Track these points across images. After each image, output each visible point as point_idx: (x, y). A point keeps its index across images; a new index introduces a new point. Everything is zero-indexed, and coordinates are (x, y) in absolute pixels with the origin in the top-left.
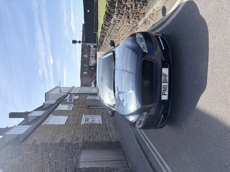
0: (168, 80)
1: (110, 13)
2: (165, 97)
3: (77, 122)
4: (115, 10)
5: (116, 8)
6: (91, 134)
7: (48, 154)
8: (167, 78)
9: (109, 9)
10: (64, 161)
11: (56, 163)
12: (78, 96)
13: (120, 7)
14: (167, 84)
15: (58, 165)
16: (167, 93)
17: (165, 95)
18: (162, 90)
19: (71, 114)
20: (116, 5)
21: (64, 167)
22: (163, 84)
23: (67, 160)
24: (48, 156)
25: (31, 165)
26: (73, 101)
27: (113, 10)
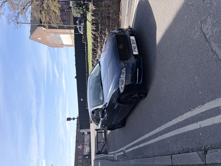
0: (135, 43)
1: (95, 47)
2: (136, 53)
4: (99, 44)
5: (99, 43)
8: (135, 41)
9: (94, 44)
13: (102, 42)
14: (135, 45)
16: (136, 50)
17: (135, 51)
18: (133, 48)
20: (99, 40)
22: (132, 45)
27: (97, 44)
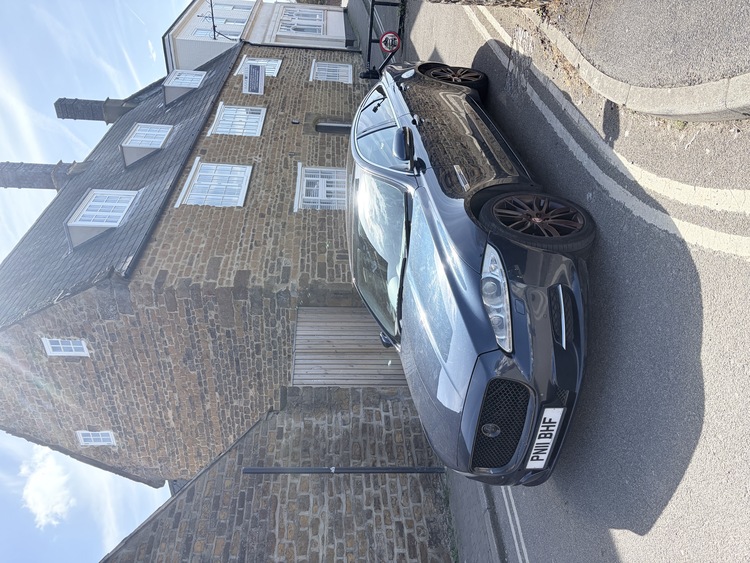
0: (554, 433)
3: (282, 197)
6: (326, 254)
7: (206, 312)
10: (251, 329)
11: (228, 332)
12: (277, 58)
14: (550, 441)
15: (234, 338)
16: (544, 457)
17: (537, 460)
18: (534, 451)
19: (259, 160)
21: (252, 344)
22: (538, 441)
23: (259, 329)
24: (206, 317)
25: (162, 335)
26: (261, 92)
